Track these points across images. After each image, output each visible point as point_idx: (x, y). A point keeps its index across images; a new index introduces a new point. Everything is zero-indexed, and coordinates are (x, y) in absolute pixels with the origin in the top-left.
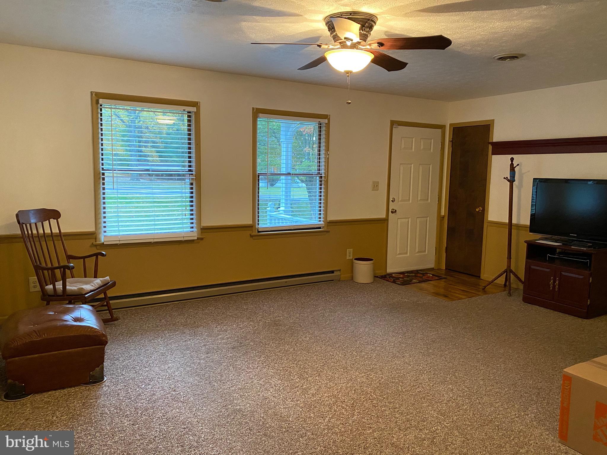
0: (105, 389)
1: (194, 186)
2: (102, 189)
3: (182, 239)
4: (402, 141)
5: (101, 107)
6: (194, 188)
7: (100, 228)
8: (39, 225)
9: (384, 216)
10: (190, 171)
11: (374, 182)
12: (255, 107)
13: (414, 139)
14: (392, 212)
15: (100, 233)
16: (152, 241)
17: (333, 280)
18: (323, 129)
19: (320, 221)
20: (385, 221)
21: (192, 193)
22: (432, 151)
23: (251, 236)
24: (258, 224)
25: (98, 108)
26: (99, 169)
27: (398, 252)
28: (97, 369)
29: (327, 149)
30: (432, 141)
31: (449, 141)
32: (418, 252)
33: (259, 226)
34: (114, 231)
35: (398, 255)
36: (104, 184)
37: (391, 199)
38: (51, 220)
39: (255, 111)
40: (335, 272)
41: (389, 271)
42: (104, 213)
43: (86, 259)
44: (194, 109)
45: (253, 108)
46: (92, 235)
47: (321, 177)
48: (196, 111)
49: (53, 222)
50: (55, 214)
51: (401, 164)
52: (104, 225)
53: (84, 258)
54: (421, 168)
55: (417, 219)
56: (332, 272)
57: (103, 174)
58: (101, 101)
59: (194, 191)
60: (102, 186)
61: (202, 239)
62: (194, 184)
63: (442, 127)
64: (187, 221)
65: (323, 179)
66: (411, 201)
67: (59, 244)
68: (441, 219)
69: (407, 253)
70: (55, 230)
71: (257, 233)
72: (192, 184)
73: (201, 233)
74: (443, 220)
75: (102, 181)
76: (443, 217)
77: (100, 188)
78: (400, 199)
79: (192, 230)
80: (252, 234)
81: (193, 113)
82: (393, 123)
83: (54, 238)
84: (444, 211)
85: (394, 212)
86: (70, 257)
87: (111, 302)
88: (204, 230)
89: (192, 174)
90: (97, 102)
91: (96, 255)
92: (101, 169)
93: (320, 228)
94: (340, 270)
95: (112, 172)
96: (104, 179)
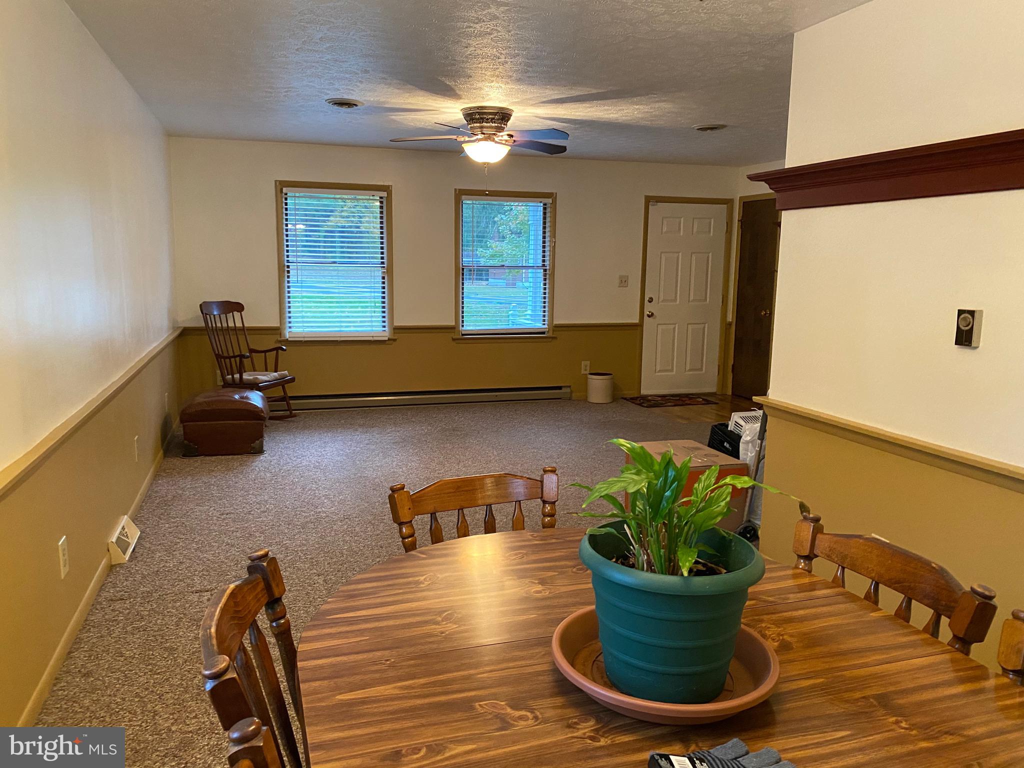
0: (262, 458)
1: (386, 280)
2: (286, 282)
3: (371, 339)
4: (664, 221)
5: (286, 196)
6: (386, 283)
7: (285, 323)
8: (223, 316)
9: (636, 320)
10: (383, 263)
11: (621, 277)
12: (458, 188)
13: (682, 219)
14: (649, 316)
15: (285, 329)
16: (338, 339)
17: (560, 399)
18: (548, 210)
19: (544, 324)
20: (638, 327)
21: (384, 288)
22: (712, 234)
23: (454, 340)
24: (463, 326)
25: (282, 198)
26: (284, 261)
27: (658, 368)
28: (257, 442)
29: (553, 235)
30: (712, 220)
31: (738, 221)
32: (690, 370)
33: (464, 328)
34: (299, 327)
35: (658, 372)
36: (288, 277)
37: (647, 299)
38: (235, 313)
39: (457, 192)
40: (563, 389)
41: (644, 392)
42: (289, 307)
43: (267, 354)
44: (384, 194)
45: (455, 190)
46: (277, 331)
47: (545, 270)
48: (386, 196)
49: (237, 314)
50: (239, 307)
51: (662, 253)
52: (290, 320)
53: (265, 352)
54: (694, 257)
55: (689, 326)
56: (560, 388)
57: (288, 267)
58: (285, 190)
59: (386, 285)
60: (287, 279)
61: (395, 340)
62: (386, 278)
63: (729, 202)
64: (379, 319)
65: (548, 272)
66: (678, 302)
67: (242, 338)
68: (726, 326)
69: (672, 370)
70: (239, 324)
71: (461, 337)
72: (383, 278)
73: (394, 333)
74: (730, 328)
75: (286, 274)
76: (730, 324)
77: (284, 282)
78: (662, 298)
79: (384, 329)
80: (454, 337)
81: (385, 198)
82: (649, 200)
83: (238, 332)
84: (730, 317)
85: (651, 315)
86: (252, 351)
87: (291, 402)
88: (397, 330)
89: (384, 267)
90: (282, 190)
91: (277, 349)
92: (286, 261)
93: (543, 333)
94: (570, 386)
95: (295, 264)
96: (288, 272)
